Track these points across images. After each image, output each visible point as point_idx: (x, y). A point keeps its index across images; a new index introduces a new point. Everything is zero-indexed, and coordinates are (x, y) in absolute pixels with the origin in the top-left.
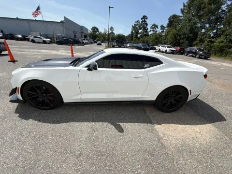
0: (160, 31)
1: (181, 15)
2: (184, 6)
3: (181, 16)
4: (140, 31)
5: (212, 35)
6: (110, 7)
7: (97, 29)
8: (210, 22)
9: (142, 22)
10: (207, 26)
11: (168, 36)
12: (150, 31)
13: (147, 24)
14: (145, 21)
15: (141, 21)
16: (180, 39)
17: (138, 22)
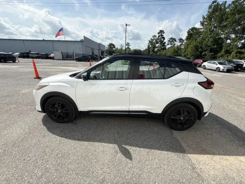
0: (179, 44)
1: (202, 27)
2: (204, 18)
3: (201, 29)
4: (157, 45)
5: (240, 46)
6: (126, 25)
7: (114, 45)
8: (235, 32)
9: (159, 36)
10: (233, 36)
11: (188, 49)
12: (168, 44)
13: (164, 38)
14: (162, 35)
15: (157, 35)
16: (203, 52)
17: (155, 36)
